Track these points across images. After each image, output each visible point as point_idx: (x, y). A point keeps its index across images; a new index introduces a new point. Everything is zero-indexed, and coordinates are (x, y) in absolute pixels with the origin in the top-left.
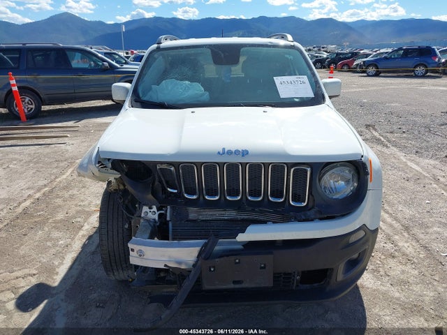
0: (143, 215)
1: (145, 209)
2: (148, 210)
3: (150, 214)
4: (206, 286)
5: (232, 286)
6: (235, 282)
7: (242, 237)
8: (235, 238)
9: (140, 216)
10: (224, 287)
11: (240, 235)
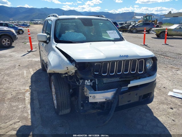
0: (85, 84)
1: (86, 81)
2: (87, 82)
3: (88, 83)
4: (120, 105)
5: (127, 103)
6: (128, 102)
7: (129, 86)
8: (127, 86)
9: (84, 84)
10: (125, 104)
11: (129, 85)
